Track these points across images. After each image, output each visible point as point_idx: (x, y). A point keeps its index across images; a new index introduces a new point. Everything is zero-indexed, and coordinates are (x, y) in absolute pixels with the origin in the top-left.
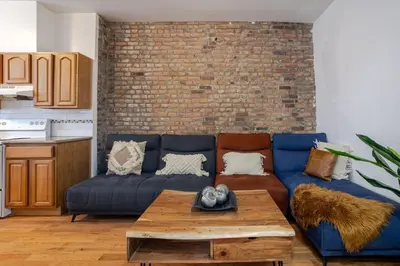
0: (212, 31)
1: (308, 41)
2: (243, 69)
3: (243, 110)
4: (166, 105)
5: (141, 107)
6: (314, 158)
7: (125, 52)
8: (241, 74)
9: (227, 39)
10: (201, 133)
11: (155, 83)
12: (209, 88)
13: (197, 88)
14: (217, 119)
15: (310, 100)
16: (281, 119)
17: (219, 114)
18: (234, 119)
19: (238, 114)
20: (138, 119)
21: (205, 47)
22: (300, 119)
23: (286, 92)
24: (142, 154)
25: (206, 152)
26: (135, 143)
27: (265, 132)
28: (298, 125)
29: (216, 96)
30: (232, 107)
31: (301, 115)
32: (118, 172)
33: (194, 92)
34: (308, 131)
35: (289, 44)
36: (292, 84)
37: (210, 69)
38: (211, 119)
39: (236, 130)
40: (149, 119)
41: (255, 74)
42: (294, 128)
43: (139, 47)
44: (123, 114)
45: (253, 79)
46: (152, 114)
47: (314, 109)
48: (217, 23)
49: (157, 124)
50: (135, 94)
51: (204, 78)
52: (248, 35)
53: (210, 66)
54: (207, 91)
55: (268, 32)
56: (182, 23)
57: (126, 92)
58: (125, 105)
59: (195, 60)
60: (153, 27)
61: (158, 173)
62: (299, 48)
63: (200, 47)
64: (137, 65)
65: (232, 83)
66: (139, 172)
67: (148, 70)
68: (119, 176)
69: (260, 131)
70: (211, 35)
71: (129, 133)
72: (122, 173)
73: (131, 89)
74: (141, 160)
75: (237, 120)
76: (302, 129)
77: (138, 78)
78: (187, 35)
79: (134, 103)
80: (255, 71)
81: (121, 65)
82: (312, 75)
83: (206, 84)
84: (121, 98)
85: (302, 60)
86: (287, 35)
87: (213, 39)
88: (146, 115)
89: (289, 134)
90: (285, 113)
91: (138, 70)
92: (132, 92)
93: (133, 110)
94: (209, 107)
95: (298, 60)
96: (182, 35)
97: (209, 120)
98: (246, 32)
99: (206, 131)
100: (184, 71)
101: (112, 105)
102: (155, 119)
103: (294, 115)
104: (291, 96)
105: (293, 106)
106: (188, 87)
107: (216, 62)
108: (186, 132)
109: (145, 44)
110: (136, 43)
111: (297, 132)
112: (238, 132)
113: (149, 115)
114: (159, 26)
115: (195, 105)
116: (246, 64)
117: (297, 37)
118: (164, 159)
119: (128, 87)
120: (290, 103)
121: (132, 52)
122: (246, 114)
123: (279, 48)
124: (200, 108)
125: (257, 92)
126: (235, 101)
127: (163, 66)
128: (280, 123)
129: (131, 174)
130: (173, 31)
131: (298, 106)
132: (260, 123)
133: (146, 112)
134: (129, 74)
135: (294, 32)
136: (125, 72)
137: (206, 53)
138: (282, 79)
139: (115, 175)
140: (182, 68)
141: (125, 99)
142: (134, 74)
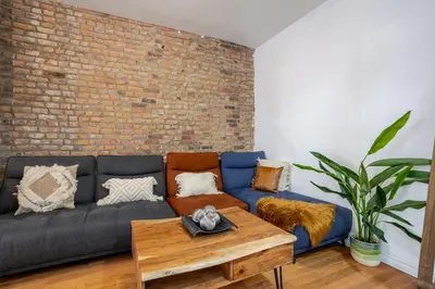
0: (158, 37)
1: (250, 64)
2: (190, 85)
3: (189, 128)
4: (98, 119)
5: (60, 120)
6: (261, 174)
7: (33, 40)
8: (189, 90)
9: (176, 49)
10: (143, 154)
11: (82, 89)
12: (153, 101)
13: (139, 101)
14: (161, 137)
15: (250, 120)
16: (224, 138)
17: (163, 132)
18: (180, 138)
19: (184, 133)
20: (55, 136)
21: (149, 54)
22: (242, 138)
23: (230, 112)
24: (74, 181)
25: (156, 174)
26: (62, 168)
27: (209, 150)
28: (240, 144)
29: (161, 112)
30: (178, 124)
31: (241, 135)
32: (37, 209)
33: (135, 105)
34: (247, 149)
35: (234, 65)
36: (235, 104)
37: (156, 81)
38: (155, 137)
39: (182, 149)
40: (73, 137)
41: (202, 91)
42: (236, 147)
43: (56, 38)
44: (28, 128)
45: (200, 96)
46: (77, 129)
47: (253, 130)
48: (164, 29)
49: (86, 142)
50: (51, 101)
51: (147, 90)
52: (197, 49)
53: (155, 76)
54: (150, 105)
55: (216, 49)
56: (121, 19)
57: (34, 98)
58: (34, 116)
59: (137, 67)
60: (80, 15)
61: (100, 203)
62: (243, 69)
63: (145, 53)
64: (55, 63)
65: (179, 98)
66: (72, 205)
67: (72, 70)
68: (40, 213)
69: (206, 150)
70: (157, 41)
71: (40, 154)
72: (45, 209)
73: (43, 94)
74: (74, 189)
75: (184, 138)
76: (242, 147)
77: (56, 80)
78: (128, 35)
79: (49, 113)
80: (202, 88)
81: (26, 58)
82: (252, 97)
83: (150, 96)
84: (25, 105)
85: (245, 82)
86: (233, 56)
87: (160, 46)
88: (68, 130)
89: (231, 152)
90: (229, 132)
91: (57, 69)
92: (45, 98)
93: (48, 123)
94: (153, 124)
95: (242, 82)
96: (122, 34)
97: (152, 138)
98: (195, 45)
99: (148, 151)
100: (122, 79)
101: (8, 115)
102: (83, 136)
103: (237, 134)
104: (234, 116)
105: (235, 125)
106: (127, 99)
107: (162, 73)
108: (124, 153)
109: (65, 36)
110: (52, 31)
111: (238, 151)
112: (183, 151)
113: (72, 130)
114: (87, 16)
115: (137, 121)
116: (194, 80)
117: (241, 60)
118: (105, 185)
119: (38, 91)
120: (233, 123)
121: (45, 42)
122: (193, 133)
123: (225, 67)
124: (142, 124)
125: (204, 110)
126: (181, 118)
127: (95, 70)
128: (224, 142)
129: (61, 209)
130: (108, 26)
131: (240, 125)
132: (206, 143)
133: (69, 126)
134: (40, 73)
135: (239, 54)
136: (32, 69)
137: (150, 61)
138: (227, 98)
139: (32, 213)
140: (121, 75)
141: (32, 107)
142: (48, 74)
